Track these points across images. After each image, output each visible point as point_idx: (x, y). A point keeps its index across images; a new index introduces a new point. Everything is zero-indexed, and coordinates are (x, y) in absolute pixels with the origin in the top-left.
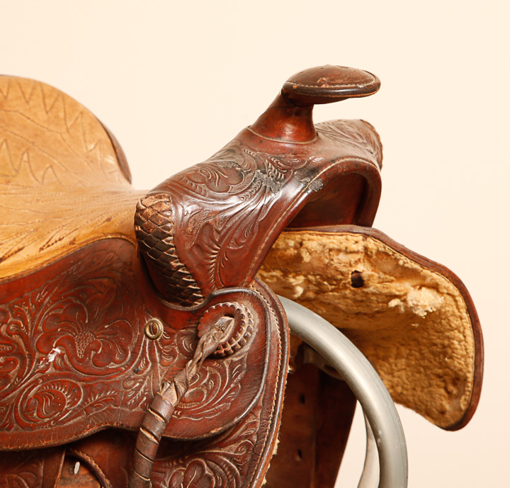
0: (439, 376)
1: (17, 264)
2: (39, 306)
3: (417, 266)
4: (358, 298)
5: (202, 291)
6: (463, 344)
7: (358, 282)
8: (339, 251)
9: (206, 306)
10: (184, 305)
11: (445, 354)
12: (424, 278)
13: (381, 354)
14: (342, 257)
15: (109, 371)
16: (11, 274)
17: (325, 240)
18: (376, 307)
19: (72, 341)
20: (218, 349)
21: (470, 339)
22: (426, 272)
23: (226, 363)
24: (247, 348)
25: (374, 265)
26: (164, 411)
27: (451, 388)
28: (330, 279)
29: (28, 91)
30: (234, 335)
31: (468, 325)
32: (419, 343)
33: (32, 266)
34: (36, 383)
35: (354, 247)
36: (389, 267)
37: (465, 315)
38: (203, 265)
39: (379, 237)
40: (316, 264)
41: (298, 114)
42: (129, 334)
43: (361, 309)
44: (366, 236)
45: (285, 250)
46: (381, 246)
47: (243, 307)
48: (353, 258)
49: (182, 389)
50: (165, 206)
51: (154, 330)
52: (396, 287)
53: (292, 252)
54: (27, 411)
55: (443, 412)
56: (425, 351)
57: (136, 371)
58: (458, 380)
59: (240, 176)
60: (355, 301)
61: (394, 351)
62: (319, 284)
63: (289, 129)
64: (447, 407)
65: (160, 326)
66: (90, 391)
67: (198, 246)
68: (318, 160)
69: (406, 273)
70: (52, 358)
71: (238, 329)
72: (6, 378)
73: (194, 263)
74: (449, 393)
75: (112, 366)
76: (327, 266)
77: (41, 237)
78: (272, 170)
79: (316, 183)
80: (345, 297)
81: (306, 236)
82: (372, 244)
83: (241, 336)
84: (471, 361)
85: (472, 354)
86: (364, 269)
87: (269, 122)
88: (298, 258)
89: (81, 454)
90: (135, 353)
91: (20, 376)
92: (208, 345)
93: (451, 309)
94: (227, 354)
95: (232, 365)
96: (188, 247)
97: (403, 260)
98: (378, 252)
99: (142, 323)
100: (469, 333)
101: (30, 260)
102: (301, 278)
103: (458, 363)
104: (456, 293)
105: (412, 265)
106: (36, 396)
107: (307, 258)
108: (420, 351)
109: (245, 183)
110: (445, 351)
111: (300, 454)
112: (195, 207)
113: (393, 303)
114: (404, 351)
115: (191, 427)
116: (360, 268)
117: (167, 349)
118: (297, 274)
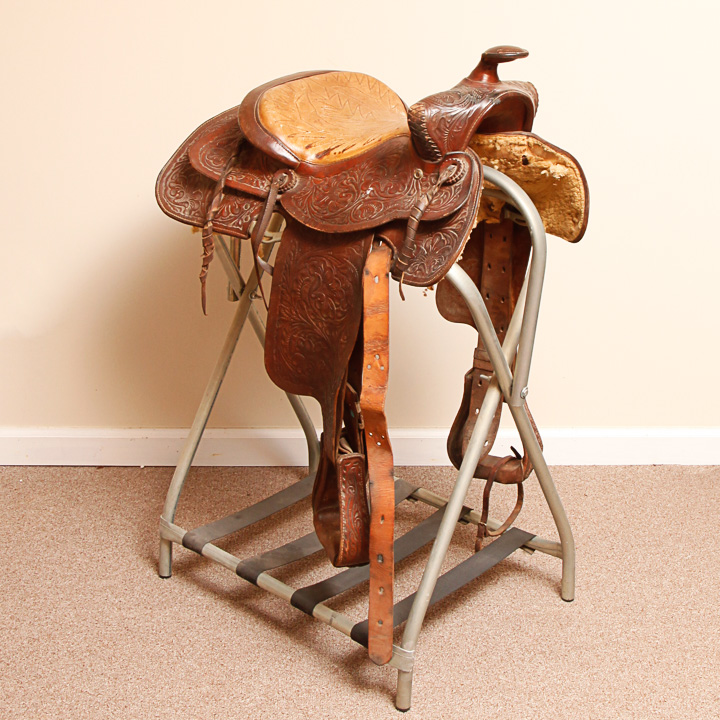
0: (569, 214)
1: (352, 152)
2: (362, 170)
3: (553, 151)
4: (526, 171)
5: (441, 153)
6: (579, 194)
7: (526, 161)
8: (515, 144)
9: (443, 161)
10: (433, 160)
11: (571, 201)
12: (558, 157)
13: (542, 206)
14: (517, 148)
15: (396, 196)
16: (349, 157)
17: (507, 139)
18: (536, 176)
19: (378, 184)
20: (448, 180)
21: (583, 191)
22: (558, 154)
23: (453, 187)
24: (463, 179)
25: (533, 152)
26: (422, 207)
27: (575, 219)
28: (512, 161)
29: (360, 79)
30: (456, 173)
31: (581, 184)
32: (559, 197)
33: (359, 152)
34: (360, 203)
35: (522, 142)
36: (540, 152)
37: (580, 178)
38: (441, 139)
39: (535, 137)
40: (504, 152)
41: (489, 69)
42: (406, 177)
43: (528, 178)
44: (528, 136)
45: (488, 144)
46: (535, 141)
47: (461, 160)
48: (522, 148)
49: (430, 198)
50: (422, 109)
51: (418, 175)
52: (544, 164)
53: (491, 146)
54: (356, 216)
55: (571, 233)
56: (562, 201)
57: (409, 195)
58: (578, 214)
59: (460, 97)
60: (525, 173)
61: (548, 204)
62: (506, 164)
63: (486, 77)
64: (573, 229)
65: (421, 173)
66: (386, 205)
67: (438, 129)
68: (498, 90)
69: (549, 156)
70: (368, 192)
71: (458, 170)
72: (346, 202)
73: (436, 138)
74: (574, 222)
75: (398, 193)
76: (510, 153)
77: (364, 139)
78: (475, 94)
79: (497, 100)
80: (519, 171)
81: (498, 137)
82: (531, 140)
83: (459, 174)
84: (583, 202)
85: (584, 199)
86: (528, 154)
87: (476, 74)
88: (495, 148)
89: (382, 236)
90: (409, 187)
91: (353, 201)
92: (444, 177)
93: (573, 175)
94: (453, 183)
95: (455, 188)
96: (433, 129)
97: (546, 148)
98: (535, 145)
99: (412, 172)
100: (582, 188)
101: (359, 149)
102: (497, 161)
103: (576, 205)
104: (575, 166)
105: (551, 150)
106: (360, 209)
107: (498, 148)
108: (560, 202)
109: (462, 100)
110: (571, 199)
111: (504, 269)
112: (437, 110)
113: (543, 172)
114: (553, 203)
115: (434, 214)
116: (526, 154)
117: (424, 183)
118: (495, 159)
